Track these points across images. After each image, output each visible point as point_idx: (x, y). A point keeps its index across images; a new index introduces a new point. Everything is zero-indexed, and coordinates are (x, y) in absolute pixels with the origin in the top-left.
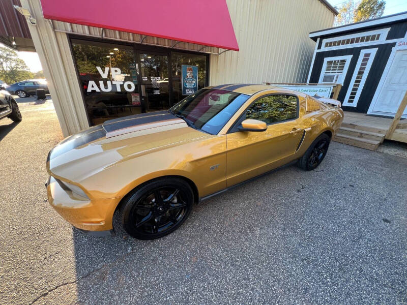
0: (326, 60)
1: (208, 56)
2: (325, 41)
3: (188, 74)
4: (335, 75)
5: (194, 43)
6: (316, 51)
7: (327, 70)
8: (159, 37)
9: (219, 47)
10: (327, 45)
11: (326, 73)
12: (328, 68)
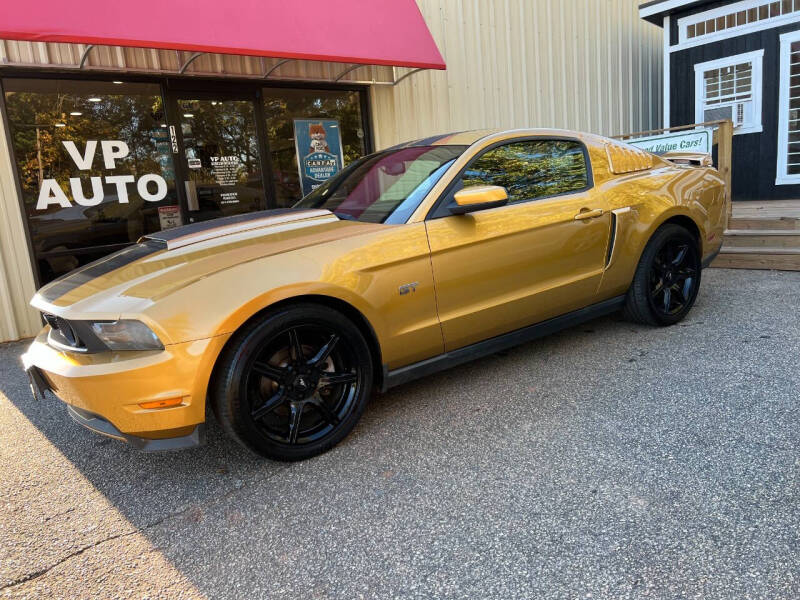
0: (700, 69)
1: (364, 91)
2: (683, 23)
3: (314, 143)
4: (734, 105)
5: (321, 60)
6: (668, 50)
7: (708, 96)
8: (225, 53)
9: (390, 64)
10: (692, 31)
11: (708, 103)
12: (711, 91)
